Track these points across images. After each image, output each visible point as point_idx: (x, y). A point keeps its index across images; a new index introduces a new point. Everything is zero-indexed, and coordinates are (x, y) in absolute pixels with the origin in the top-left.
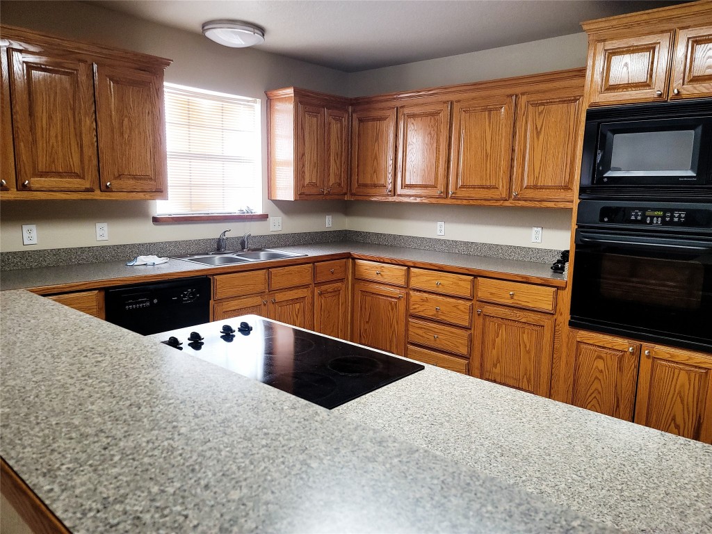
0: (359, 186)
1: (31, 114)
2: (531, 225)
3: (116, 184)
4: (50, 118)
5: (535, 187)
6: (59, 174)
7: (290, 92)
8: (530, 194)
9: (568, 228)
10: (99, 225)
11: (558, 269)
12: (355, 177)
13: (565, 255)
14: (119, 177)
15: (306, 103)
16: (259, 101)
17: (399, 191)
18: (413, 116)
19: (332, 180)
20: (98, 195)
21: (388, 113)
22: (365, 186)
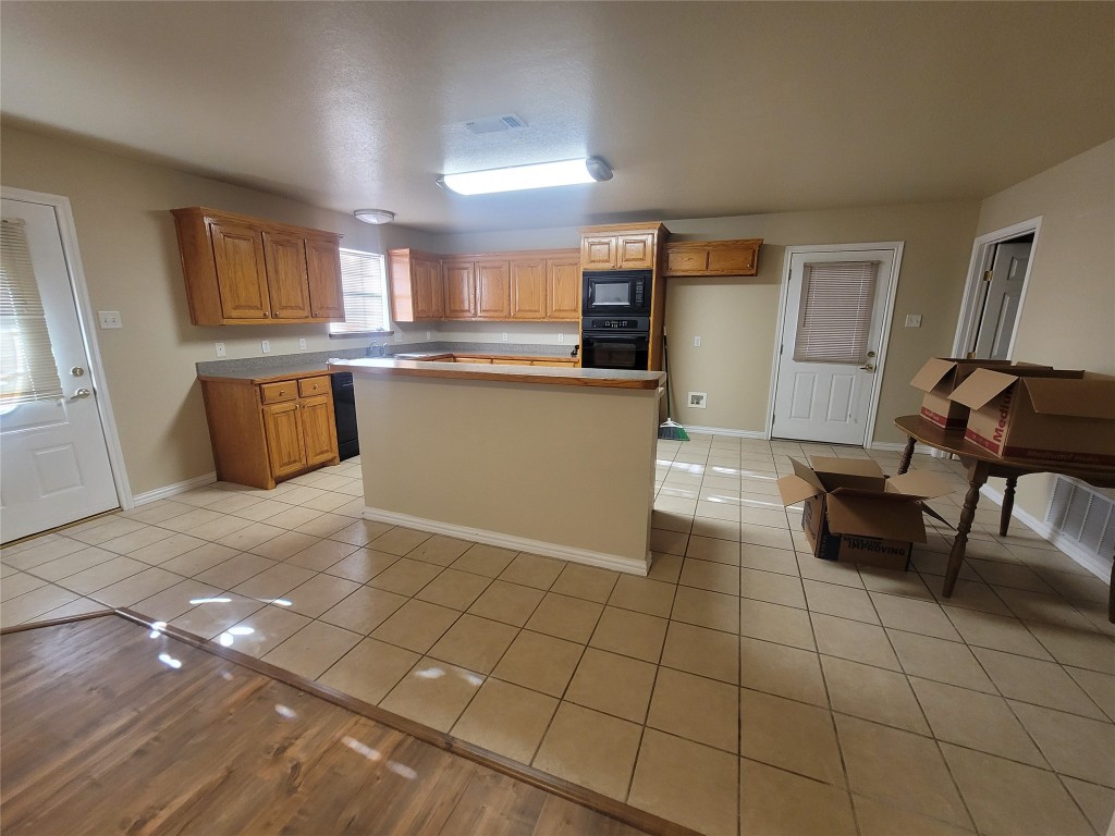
0: (451, 311)
1: (277, 272)
2: (557, 333)
5: (560, 310)
6: (292, 308)
7: (407, 251)
8: (557, 314)
9: (578, 333)
11: (574, 354)
12: (447, 307)
13: (577, 347)
15: (417, 259)
16: (383, 256)
17: (479, 314)
18: (485, 268)
19: (434, 307)
21: (467, 265)
22: (456, 311)
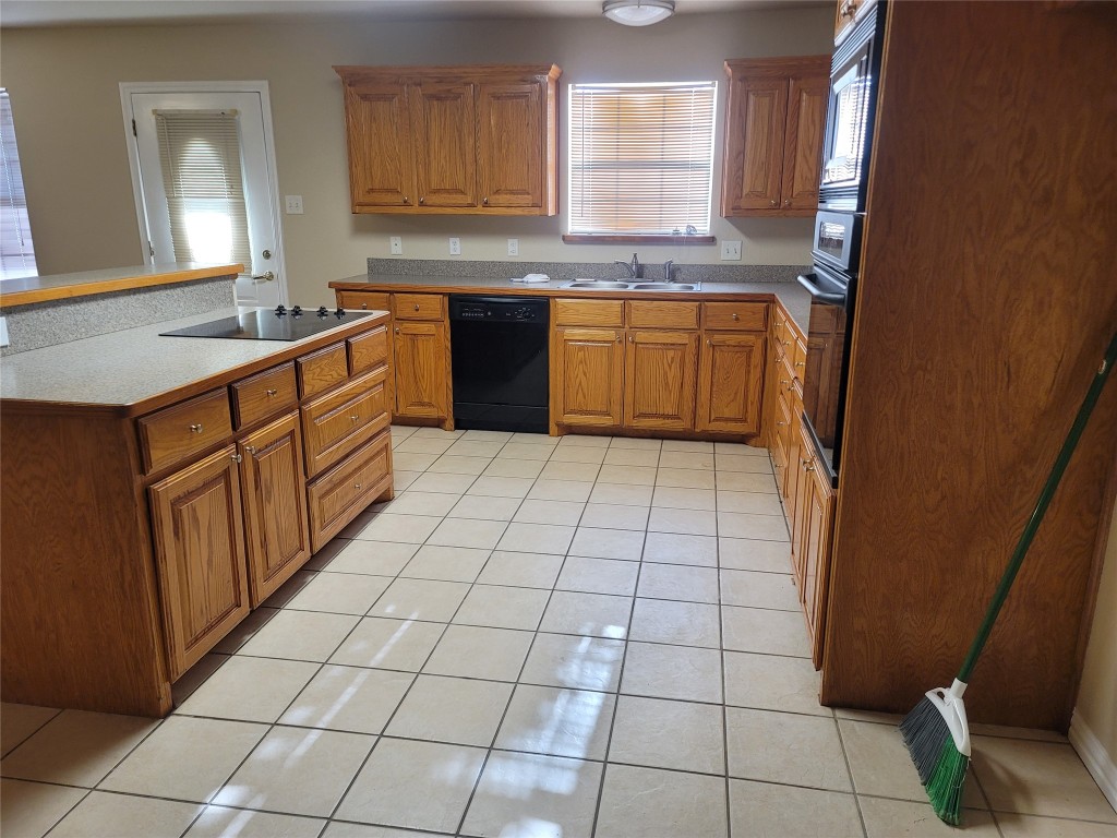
3: (493, 199)
4: (441, 141)
6: (448, 191)
10: (510, 241)
14: (497, 192)
20: (480, 210)
